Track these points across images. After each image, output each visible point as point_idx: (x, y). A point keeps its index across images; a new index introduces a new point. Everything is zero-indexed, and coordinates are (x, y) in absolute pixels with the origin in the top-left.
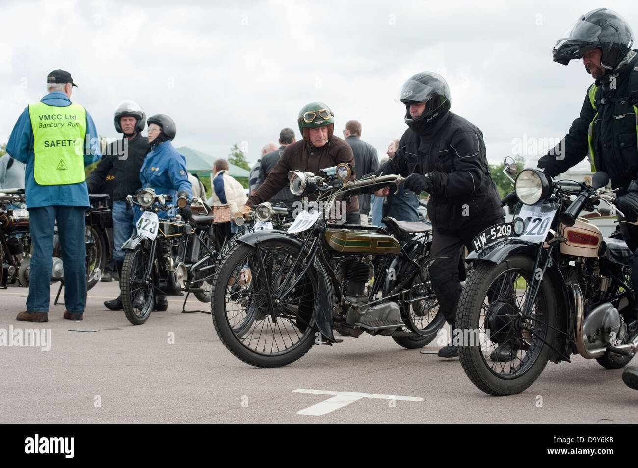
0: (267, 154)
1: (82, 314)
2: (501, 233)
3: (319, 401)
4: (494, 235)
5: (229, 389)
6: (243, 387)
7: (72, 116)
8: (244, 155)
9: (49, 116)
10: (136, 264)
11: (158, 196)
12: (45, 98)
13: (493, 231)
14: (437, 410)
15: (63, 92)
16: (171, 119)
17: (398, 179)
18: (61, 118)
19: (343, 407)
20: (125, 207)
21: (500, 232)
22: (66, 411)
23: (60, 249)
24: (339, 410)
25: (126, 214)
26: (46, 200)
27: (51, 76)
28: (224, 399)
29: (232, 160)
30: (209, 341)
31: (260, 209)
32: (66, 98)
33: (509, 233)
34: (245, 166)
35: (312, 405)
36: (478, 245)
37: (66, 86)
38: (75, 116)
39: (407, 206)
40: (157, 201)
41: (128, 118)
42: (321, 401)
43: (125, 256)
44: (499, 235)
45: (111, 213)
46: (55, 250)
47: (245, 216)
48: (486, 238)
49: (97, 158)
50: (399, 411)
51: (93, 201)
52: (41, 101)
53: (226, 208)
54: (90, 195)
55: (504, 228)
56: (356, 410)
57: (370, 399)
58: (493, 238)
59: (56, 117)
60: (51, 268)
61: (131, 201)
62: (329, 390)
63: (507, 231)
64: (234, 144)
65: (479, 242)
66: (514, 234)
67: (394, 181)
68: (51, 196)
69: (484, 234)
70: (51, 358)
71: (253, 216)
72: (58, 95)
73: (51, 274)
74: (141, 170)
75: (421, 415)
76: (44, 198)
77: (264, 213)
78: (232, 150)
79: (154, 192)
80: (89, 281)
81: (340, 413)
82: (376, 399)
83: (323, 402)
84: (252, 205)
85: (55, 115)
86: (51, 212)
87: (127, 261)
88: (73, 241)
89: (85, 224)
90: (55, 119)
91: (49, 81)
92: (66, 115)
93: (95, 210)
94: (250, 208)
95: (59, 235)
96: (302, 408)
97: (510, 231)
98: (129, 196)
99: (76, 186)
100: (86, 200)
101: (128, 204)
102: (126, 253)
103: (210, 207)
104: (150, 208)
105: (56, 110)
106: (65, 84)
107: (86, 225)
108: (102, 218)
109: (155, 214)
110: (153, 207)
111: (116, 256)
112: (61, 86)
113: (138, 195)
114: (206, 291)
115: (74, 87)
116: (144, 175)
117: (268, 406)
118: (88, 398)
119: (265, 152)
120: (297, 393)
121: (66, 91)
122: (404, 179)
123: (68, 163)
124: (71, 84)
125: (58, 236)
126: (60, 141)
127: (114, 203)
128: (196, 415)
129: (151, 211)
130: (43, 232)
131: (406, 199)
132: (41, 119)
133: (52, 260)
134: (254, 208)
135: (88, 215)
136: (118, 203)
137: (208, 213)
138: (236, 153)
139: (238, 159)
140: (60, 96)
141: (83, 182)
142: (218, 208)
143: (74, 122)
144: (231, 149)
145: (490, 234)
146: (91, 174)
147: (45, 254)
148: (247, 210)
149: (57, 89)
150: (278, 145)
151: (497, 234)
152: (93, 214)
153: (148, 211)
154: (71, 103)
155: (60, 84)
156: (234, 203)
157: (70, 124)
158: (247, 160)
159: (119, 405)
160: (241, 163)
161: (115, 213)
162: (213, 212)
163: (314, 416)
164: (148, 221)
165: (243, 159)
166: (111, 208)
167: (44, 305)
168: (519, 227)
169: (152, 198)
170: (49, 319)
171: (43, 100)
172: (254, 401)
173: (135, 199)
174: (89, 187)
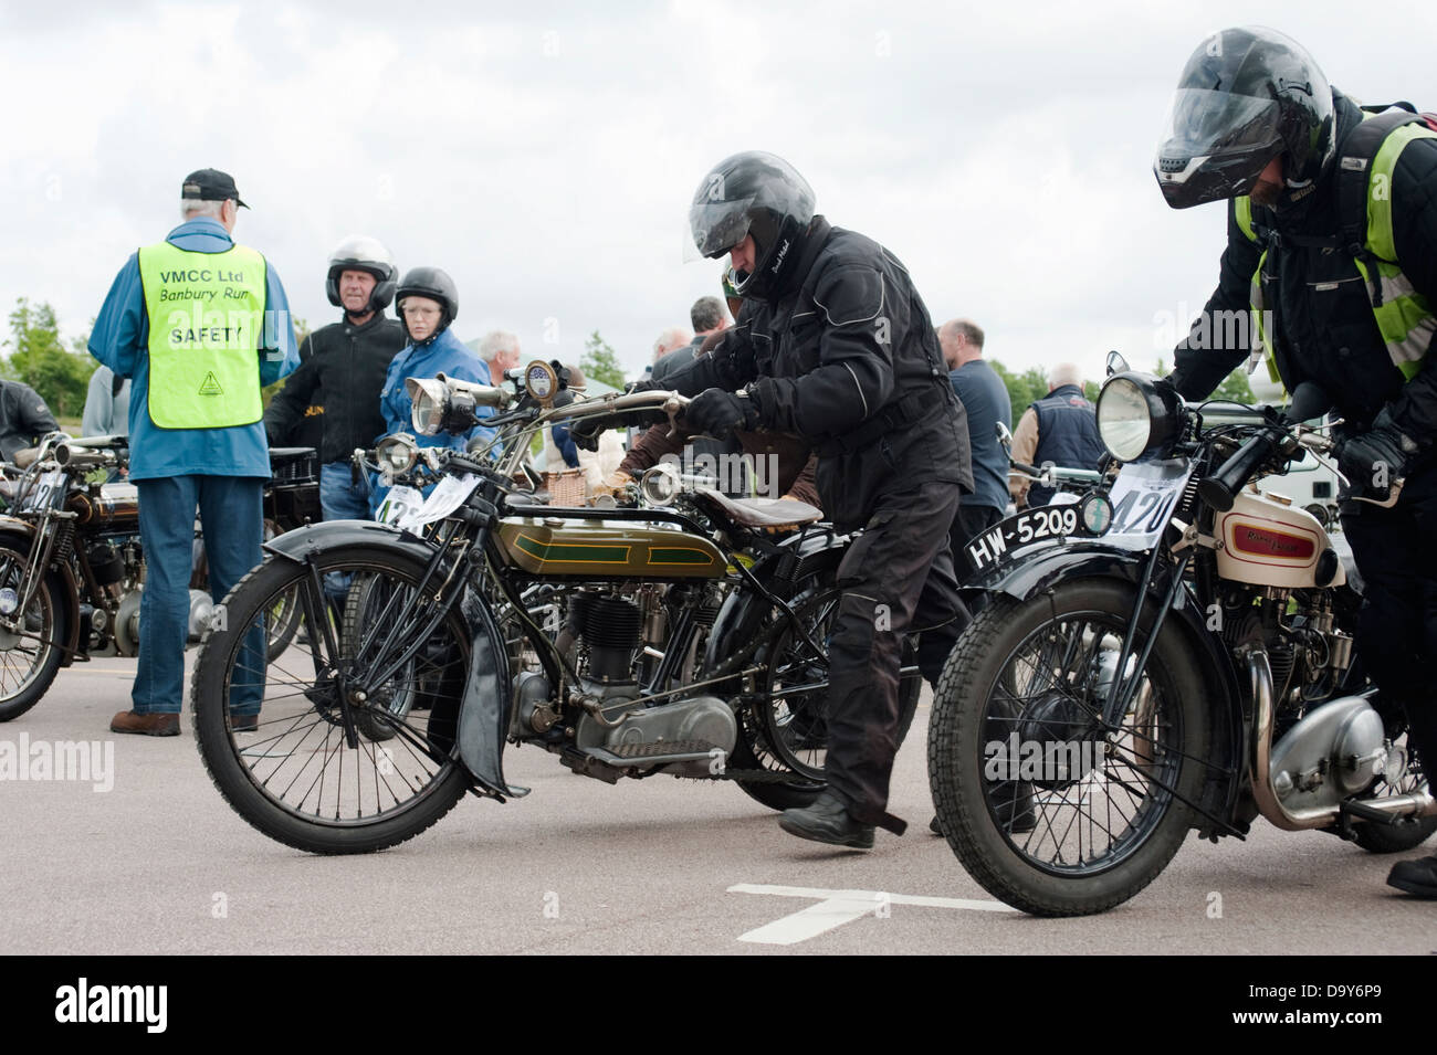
0: (667, 353)
1: (256, 716)
2: (1047, 528)
3: (787, 913)
4: (1026, 533)
5: (586, 884)
6: (616, 879)
7: (234, 274)
8: (615, 355)
9: (183, 273)
10: (375, 604)
11: (422, 450)
12: (175, 233)
13: (1024, 524)
14: (1055, 933)
15: (217, 219)
16: (448, 277)
17: (670, 402)
18: (209, 280)
19: (843, 925)
20: (349, 476)
21: (1044, 526)
22: (221, 935)
23: (207, 571)
24: (834, 932)
25: (352, 493)
26: (175, 463)
27: (191, 184)
28: (573, 906)
29: (589, 367)
30: (541, 777)
31: (652, 480)
32: (224, 233)
33: (1069, 528)
34: (618, 381)
35: (773, 919)
36: (983, 557)
37: (223, 208)
38: (241, 274)
39: (981, 469)
40: (421, 463)
41: (356, 275)
42: (793, 912)
43: (350, 586)
44: (1041, 532)
45: (317, 491)
46: (195, 574)
47: (616, 494)
48: (1005, 539)
49: (289, 368)
50: (968, 933)
51: (277, 462)
52: (167, 241)
53: (575, 478)
54: (272, 449)
55: (1055, 518)
56: (872, 932)
57: (904, 906)
58: (1023, 540)
59: (199, 276)
60: (187, 616)
61: (364, 463)
62: (810, 886)
63: (1064, 525)
64: (594, 332)
65: (984, 550)
66: (1082, 529)
67: (661, 407)
68: (186, 453)
69: (999, 530)
70: (187, 816)
71: (636, 495)
72: (204, 228)
73: (186, 628)
74: (385, 392)
75: (1020, 943)
76: (170, 459)
77: (661, 489)
78: (588, 345)
79: (414, 443)
80: (271, 644)
81: (835, 940)
82: (916, 907)
83: (795, 915)
84: (634, 470)
85: (196, 272)
86: (186, 489)
87: (356, 597)
88: (234, 554)
89: (262, 515)
90: (197, 279)
91: (184, 195)
92: (220, 273)
93: (282, 484)
94: (628, 477)
95: (205, 539)
96: (750, 928)
97: (1073, 524)
98: (359, 452)
99: (243, 432)
100: (263, 463)
101: (356, 471)
102: (352, 581)
103: (539, 476)
104: (405, 478)
105: (199, 261)
106: (221, 203)
107: (265, 517)
108: (299, 501)
109: (416, 491)
110: (412, 476)
111: (330, 587)
112: (213, 206)
113: (378, 450)
114: (533, 664)
115: (241, 208)
116: (393, 402)
117: (672, 923)
118: (271, 907)
119: (662, 349)
120: (737, 893)
121: (224, 219)
122: (687, 400)
123: (226, 378)
124: (234, 203)
125: (202, 541)
126: (205, 329)
127: (324, 466)
128: (513, 944)
129: (408, 484)
130: (169, 533)
131: (980, 454)
132: (166, 281)
133: (189, 596)
134: (637, 478)
135: (267, 495)
136: (332, 469)
137: (536, 488)
138: (597, 352)
139: (603, 365)
140: (209, 229)
141: (256, 423)
142: (558, 476)
143: (238, 287)
144: (587, 343)
145: (1015, 529)
146: (273, 400)
147: (173, 584)
148: (622, 482)
149: (203, 212)
150: (690, 334)
151: (1034, 531)
152: (278, 493)
153: (401, 484)
154: (233, 245)
155: (210, 202)
156: (595, 464)
157: (229, 291)
158: (622, 368)
159: (340, 921)
160: (608, 374)
161: (326, 489)
162: (546, 487)
163: (776, 945)
164: (401, 507)
165: (614, 366)
166: (318, 479)
167: (172, 698)
168: (1098, 514)
169: (410, 456)
170: (182, 728)
171: (171, 238)
172: (642, 911)
173: (373, 459)
174: (270, 431)
